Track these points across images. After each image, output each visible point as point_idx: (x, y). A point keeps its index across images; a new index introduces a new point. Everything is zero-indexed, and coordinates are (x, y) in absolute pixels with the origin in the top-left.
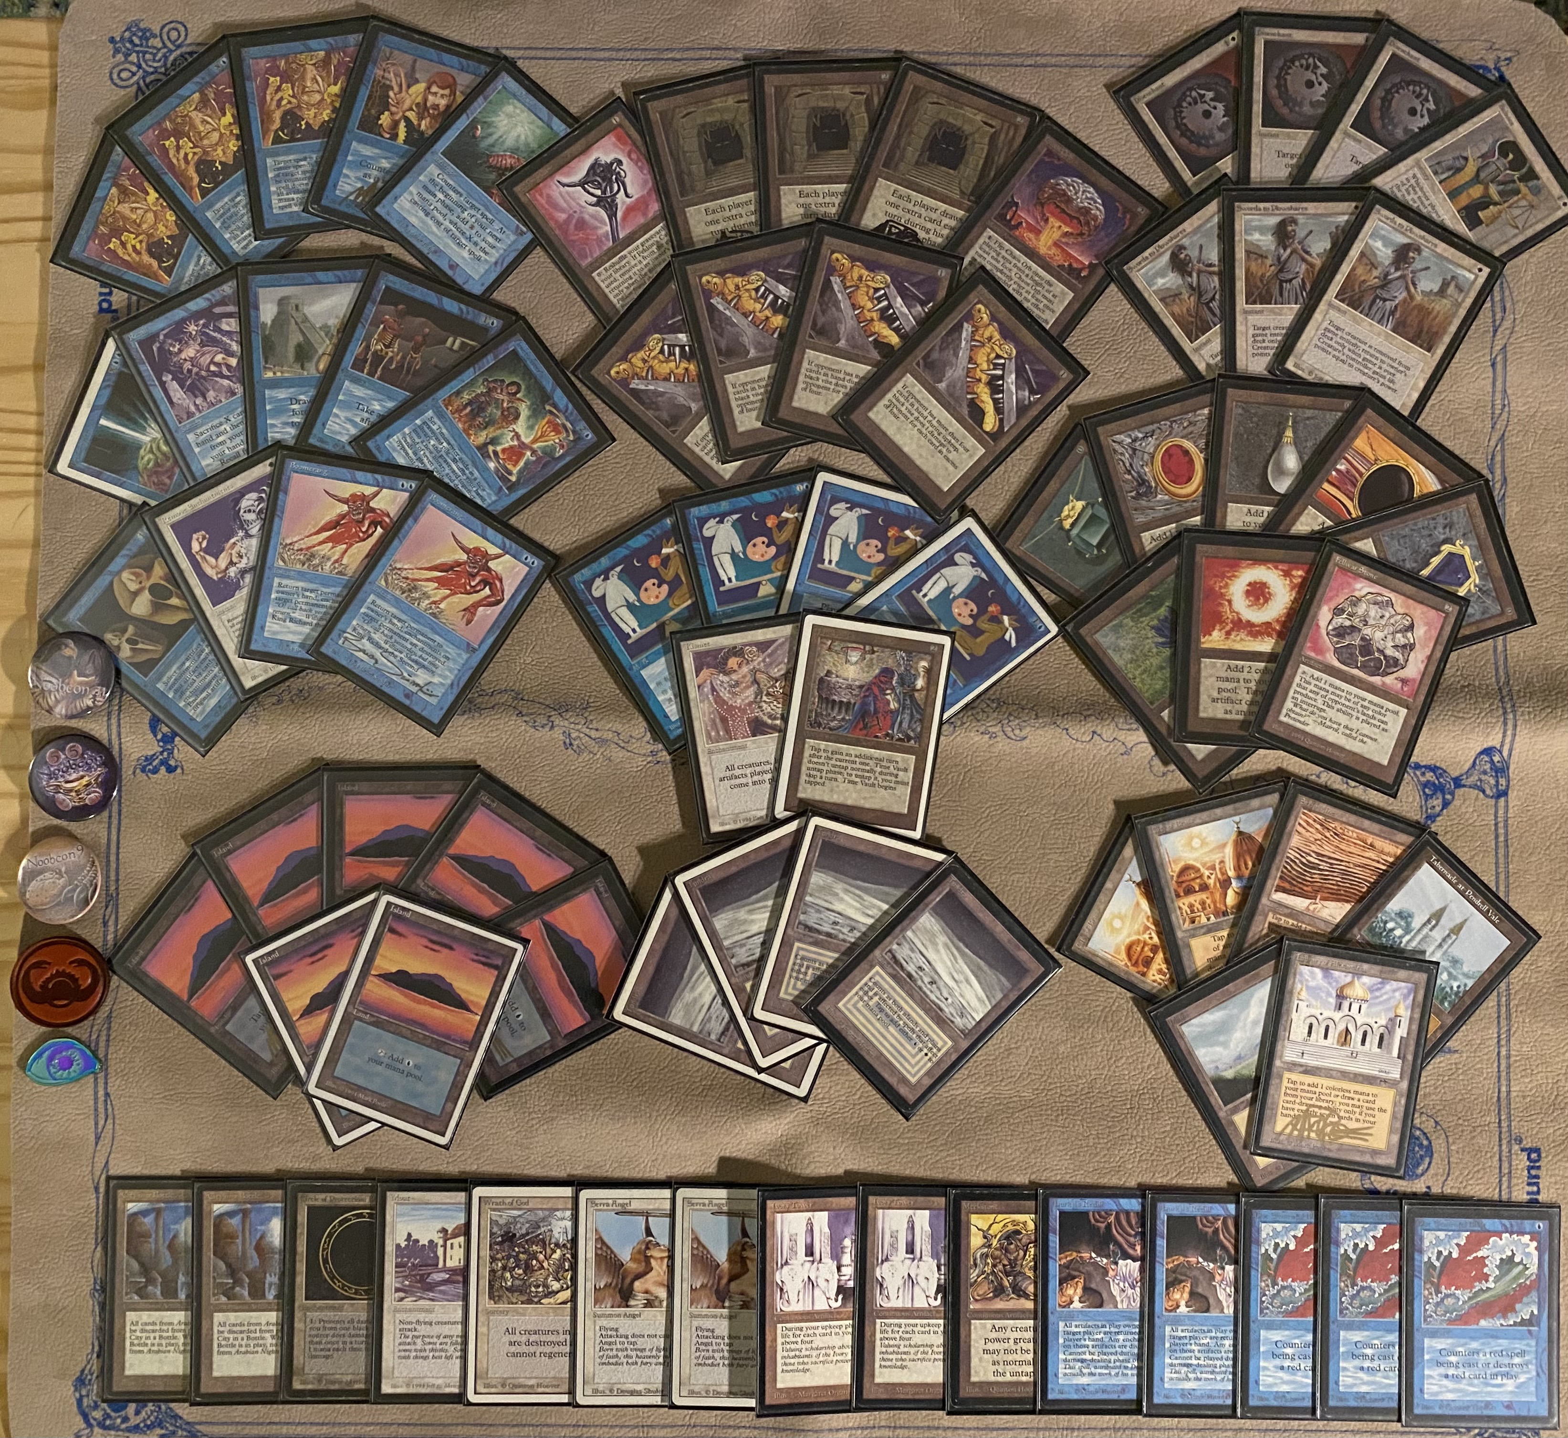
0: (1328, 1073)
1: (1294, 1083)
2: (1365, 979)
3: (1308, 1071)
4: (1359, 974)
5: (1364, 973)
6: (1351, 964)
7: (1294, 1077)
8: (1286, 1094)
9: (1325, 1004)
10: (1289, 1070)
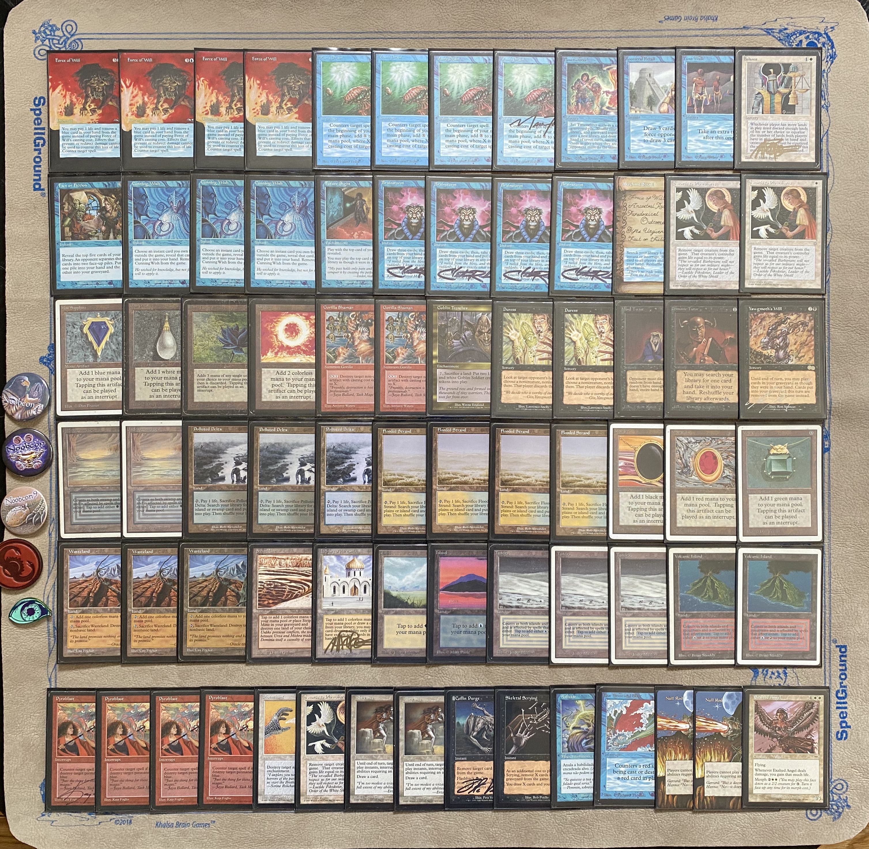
0: (348, 612)
1: (330, 620)
2: (360, 557)
3: (337, 612)
4: (357, 555)
5: (359, 554)
6: (351, 550)
7: (329, 617)
8: (326, 627)
9: (340, 573)
10: (326, 614)
